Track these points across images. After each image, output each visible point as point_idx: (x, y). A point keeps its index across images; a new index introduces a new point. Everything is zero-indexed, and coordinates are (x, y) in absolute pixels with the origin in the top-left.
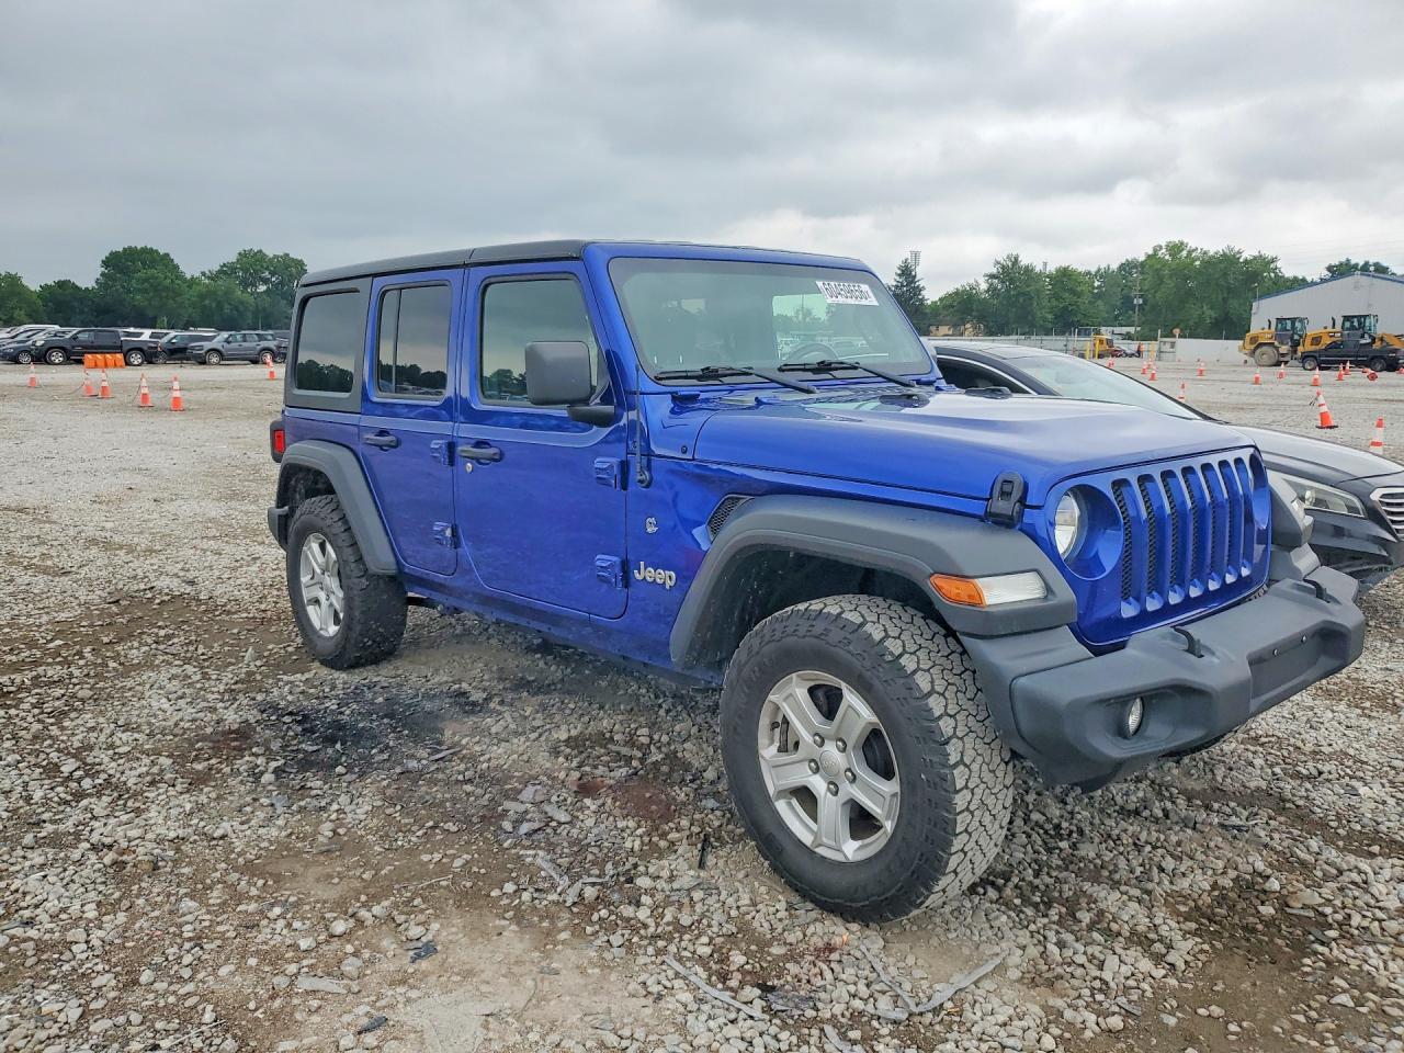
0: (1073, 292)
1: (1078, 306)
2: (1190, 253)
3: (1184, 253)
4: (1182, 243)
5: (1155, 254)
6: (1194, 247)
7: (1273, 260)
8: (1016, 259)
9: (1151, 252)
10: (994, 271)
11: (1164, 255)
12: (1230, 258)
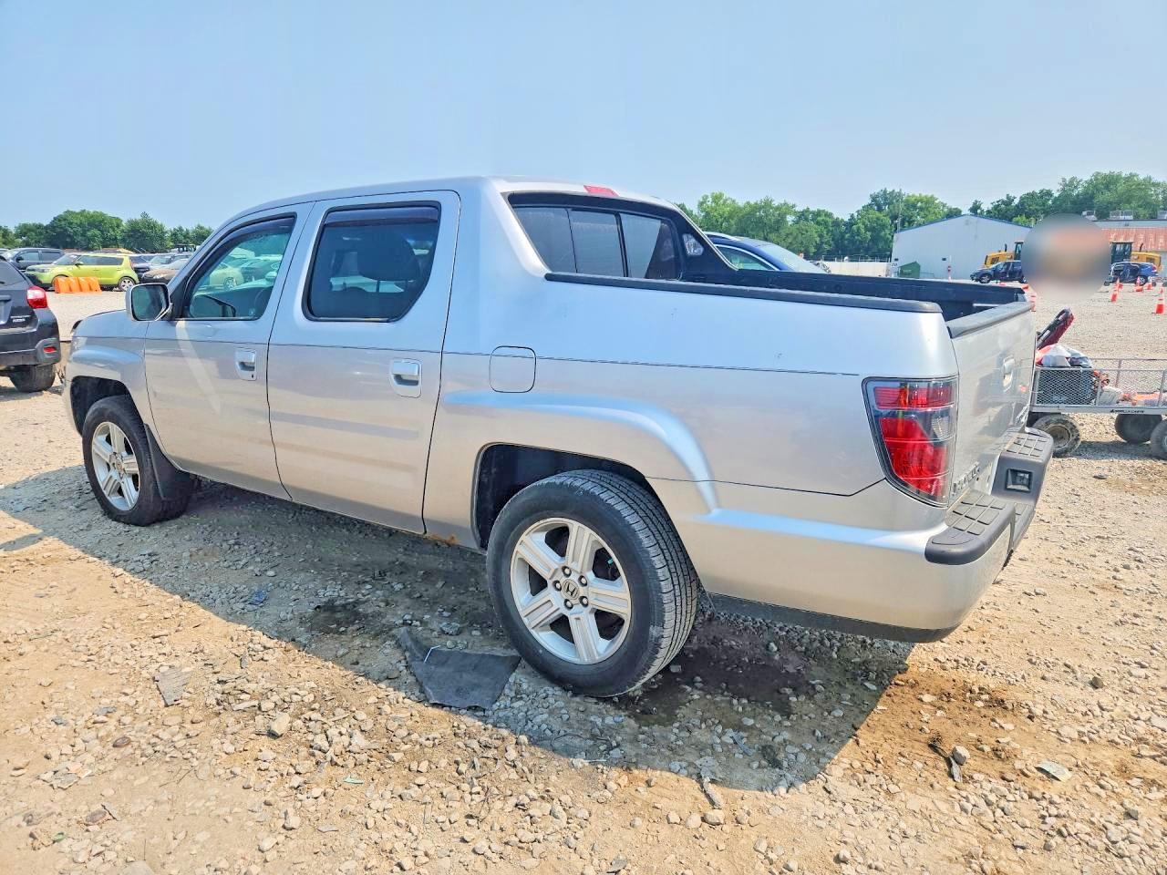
11: (710, 202)
12: (767, 204)
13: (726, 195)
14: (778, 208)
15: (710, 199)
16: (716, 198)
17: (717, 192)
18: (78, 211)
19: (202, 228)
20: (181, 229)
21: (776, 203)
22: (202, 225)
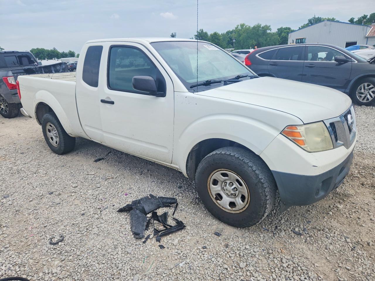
0: (218, 39)
1: (219, 43)
2: (246, 26)
3: (244, 27)
4: (244, 24)
5: (237, 27)
6: (247, 25)
7: (270, 26)
8: (202, 30)
9: (236, 27)
10: (197, 34)
11: (240, 28)
12: (259, 26)
13: (246, 24)
14: (263, 27)
15: (240, 26)
16: (242, 26)
17: (242, 23)
18: (36, 48)
19: (70, 51)
20: (64, 52)
21: (262, 26)
22: (71, 50)
